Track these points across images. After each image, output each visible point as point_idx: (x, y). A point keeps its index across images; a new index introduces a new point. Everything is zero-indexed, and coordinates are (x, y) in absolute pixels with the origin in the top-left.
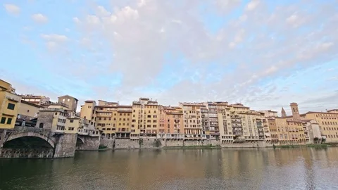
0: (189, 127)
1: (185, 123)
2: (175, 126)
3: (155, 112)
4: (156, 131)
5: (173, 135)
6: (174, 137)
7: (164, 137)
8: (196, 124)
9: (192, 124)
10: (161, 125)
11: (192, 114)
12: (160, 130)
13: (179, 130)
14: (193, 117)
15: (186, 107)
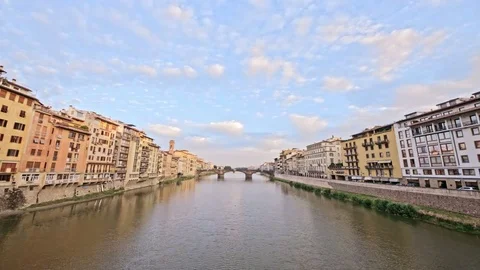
0: (95, 161)
1: (90, 153)
2: (70, 156)
3: (23, 114)
4: (13, 166)
5: (60, 176)
6: (62, 181)
7: (36, 182)
8: (105, 155)
9: (101, 154)
10: (33, 152)
11: (104, 137)
12: (29, 165)
13: (74, 165)
14: (105, 142)
15: (99, 123)
